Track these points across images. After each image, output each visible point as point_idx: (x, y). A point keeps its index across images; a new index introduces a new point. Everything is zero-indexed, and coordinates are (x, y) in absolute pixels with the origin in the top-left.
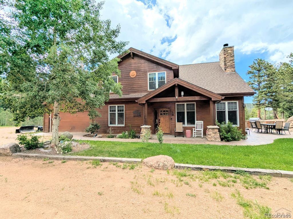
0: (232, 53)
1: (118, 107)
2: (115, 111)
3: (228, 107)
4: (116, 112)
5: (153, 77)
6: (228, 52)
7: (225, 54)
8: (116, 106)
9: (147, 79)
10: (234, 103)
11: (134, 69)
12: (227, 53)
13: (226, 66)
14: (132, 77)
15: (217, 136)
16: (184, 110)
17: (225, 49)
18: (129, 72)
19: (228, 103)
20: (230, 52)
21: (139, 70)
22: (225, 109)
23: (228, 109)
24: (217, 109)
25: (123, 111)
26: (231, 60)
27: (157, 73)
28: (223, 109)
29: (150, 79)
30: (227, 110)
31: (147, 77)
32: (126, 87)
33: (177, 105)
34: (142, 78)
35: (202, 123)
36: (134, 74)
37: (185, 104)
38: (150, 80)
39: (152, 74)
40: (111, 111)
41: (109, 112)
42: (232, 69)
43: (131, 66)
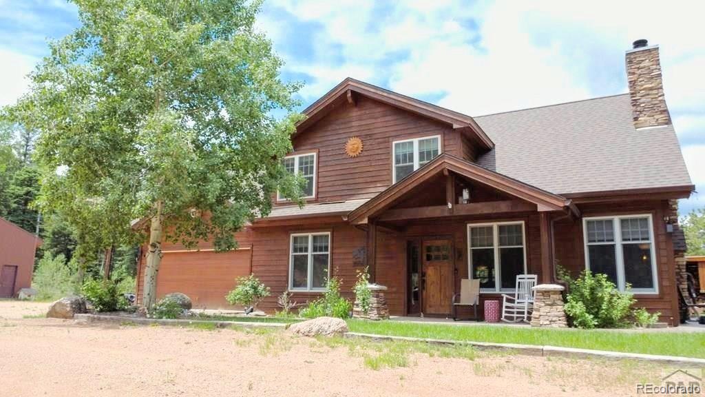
0: (654, 67)
1: (315, 238)
2: (306, 250)
3: (623, 233)
4: (310, 253)
5: (407, 151)
6: (642, 65)
7: (632, 71)
8: (310, 235)
9: (389, 159)
10: (641, 219)
11: (357, 134)
12: (639, 68)
13: (639, 109)
14: (352, 154)
15: (557, 314)
16: (492, 245)
17: (632, 57)
18: (344, 141)
19: (622, 221)
20: (646, 63)
21: (370, 135)
22: (613, 240)
23: (624, 240)
24: (590, 241)
25: (326, 248)
26: (651, 89)
27: (416, 141)
28: (608, 241)
29: (397, 157)
30: (618, 243)
31: (389, 153)
32: (336, 183)
33: (473, 229)
34: (377, 157)
35: (533, 280)
36: (356, 146)
37: (495, 225)
38: (398, 161)
39: (403, 143)
40: (295, 250)
41: (291, 253)
42: (656, 117)
43: (350, 125)
